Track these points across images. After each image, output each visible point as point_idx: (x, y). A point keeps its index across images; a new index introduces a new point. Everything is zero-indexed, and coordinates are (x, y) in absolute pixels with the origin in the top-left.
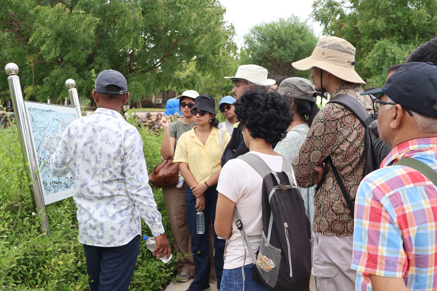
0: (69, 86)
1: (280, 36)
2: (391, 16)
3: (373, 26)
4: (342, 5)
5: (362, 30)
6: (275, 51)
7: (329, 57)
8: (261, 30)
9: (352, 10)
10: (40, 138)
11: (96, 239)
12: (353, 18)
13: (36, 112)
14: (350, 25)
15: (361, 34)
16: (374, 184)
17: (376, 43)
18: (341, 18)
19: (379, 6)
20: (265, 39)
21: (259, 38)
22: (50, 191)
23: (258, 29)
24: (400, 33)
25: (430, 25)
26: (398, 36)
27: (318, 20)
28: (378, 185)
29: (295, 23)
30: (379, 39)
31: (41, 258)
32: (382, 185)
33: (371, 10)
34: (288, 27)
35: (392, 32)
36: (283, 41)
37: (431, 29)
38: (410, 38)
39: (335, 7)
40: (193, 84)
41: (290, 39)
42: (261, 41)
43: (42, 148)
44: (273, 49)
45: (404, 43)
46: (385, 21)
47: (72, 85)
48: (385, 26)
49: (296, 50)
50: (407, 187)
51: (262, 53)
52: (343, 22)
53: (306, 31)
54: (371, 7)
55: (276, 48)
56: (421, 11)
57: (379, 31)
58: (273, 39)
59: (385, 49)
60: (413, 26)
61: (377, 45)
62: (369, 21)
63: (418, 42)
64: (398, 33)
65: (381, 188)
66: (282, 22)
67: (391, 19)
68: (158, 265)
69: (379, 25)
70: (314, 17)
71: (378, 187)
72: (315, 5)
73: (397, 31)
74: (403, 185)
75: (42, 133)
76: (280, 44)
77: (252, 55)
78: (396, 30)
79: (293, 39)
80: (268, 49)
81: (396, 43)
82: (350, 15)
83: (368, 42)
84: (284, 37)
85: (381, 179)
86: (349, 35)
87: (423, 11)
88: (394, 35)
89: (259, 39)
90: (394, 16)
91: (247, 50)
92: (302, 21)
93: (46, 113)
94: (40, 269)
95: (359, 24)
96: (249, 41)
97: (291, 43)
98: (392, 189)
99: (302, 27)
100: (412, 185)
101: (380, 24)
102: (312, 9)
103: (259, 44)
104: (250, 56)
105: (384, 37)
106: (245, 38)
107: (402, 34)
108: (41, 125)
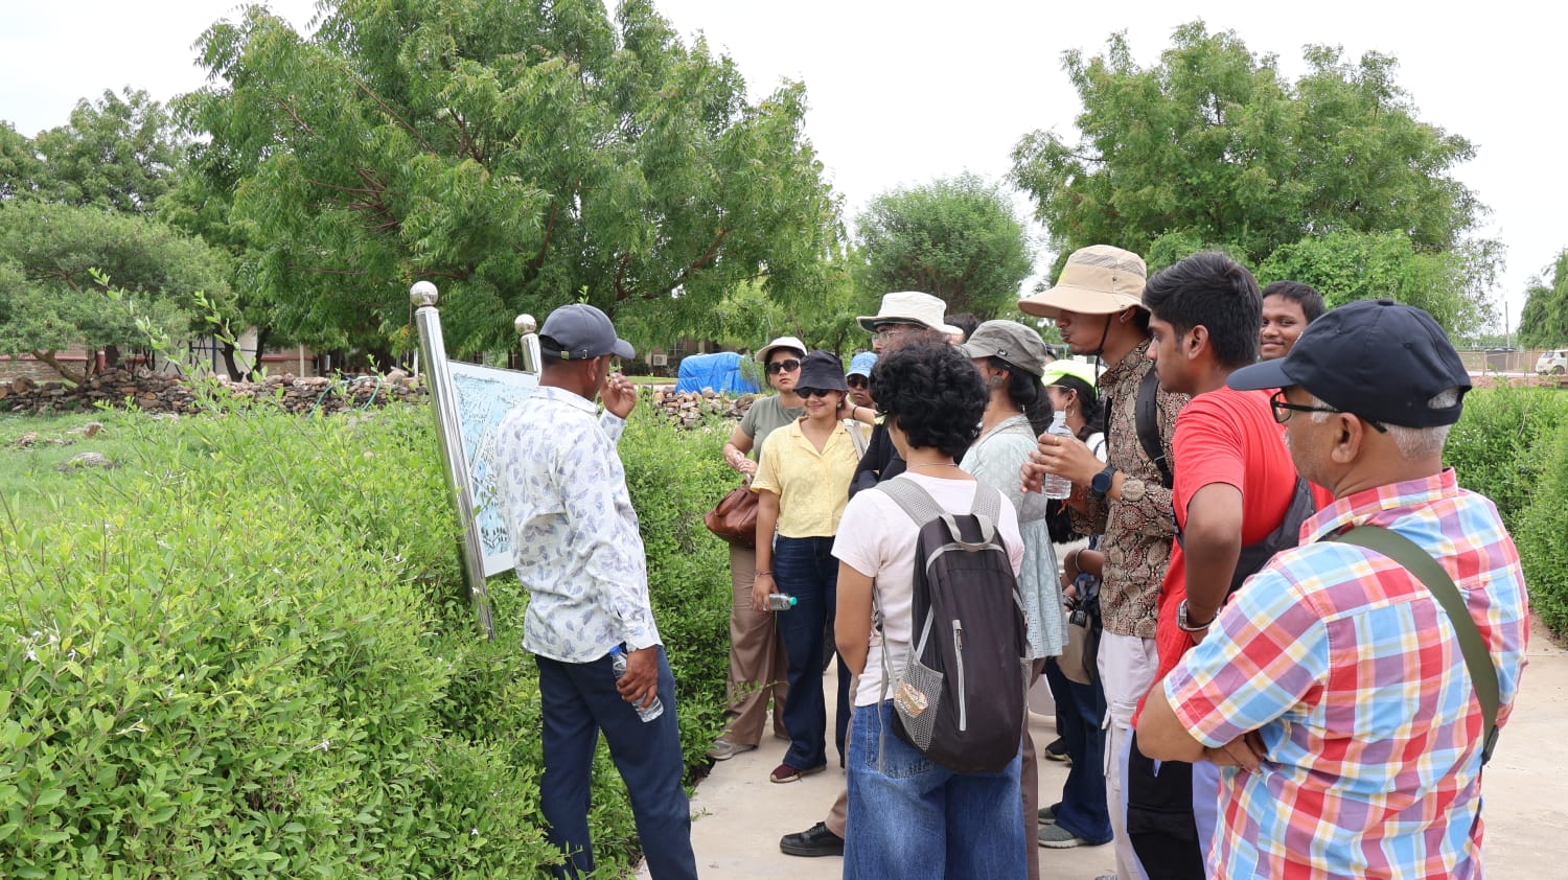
0: (522, 329)
1: (936, 220)
2: (1188, 180)
3: (1147, 202)
4: (1078, 154)
5: (1122, 209)
6: (925, 253)
7: (1128, 286)
8: (895, 206)
9: (1102, 166)
10: (475, 437)
11: (544, 642)
12: (1103, 184)
13: (468, 382)
14: (1097, 199)
15: (1122, 219)
16: (1300, 590)
17: (1153, 239)
18: (1075, 183)
19: (1160, 160)
20: (904, 225)
21: (890, 224)
22: (493, 547)
23: (886, 201)
24: (1209, 219)
25: (1274, 201)
26: (1204, 225)
27: (1025, 187)
28: (1308, 592)
29: (971, 191)
30: (1161, 231)
31: (480, 685)
32: (1317, 595)
33: (1143, 166)
34: (954, 201)
35: (1191, 215)
36: (944, 231)
37: (1277, 210)
38: (1230, 230)
39: (1062, 158)
40: (751, 325)
41: (959, 225)
42: (894, 229)
43: (479, 459)
44: (920, 249)
45: (1217, 240)
46: (1174, 192)
47: (529, 327)
48: (1175, 202)
49: (973, 250)
50: (1374, 606)
51: (898, 258)
52: (1081, 192)
53: (995, 208)
54: (1142, 160)
55: (927, 245)
56: (1255, 171)
57: (1161, 214)
58: (921, 226)
59: (1174, 253)
60: (1237, 203)
61: (1156, 243)
62: (1140, 192)
63: (1248, 238)
64: (1203, 218)
65: (1313, 600)
66: (941, 187)
67: (1188, 188)
68: (700, 712)
69: (1162, 201)
70: (1017, 180)
71: (1306, 598)
72: (1018, 154)
73: (1202, 214)
74: (1366, 602)
75: (479, 428)
76: (937, 236)
77: (874, 260)
78: (1199, 210)
79: (967, 227)
80: (910, 249)
81: (1199, 241)
82: (1097, 177)
83: (1136, 236)
84: (945, 221)
85: (1315, 578)
86: (1094, 222)
87: (1259, 171)
88: (1195, 224)
89: (889, 226)
90: (1194, 181)
91: (861, 248)
92: (986, 186)
93: (485, 385)
94: (479, 707)
95: (1116, 198)
96: (867, 230)
97: (961, 235)
98: (1339, 609)
99: (987, 202)
100: (1385, 602)
101: (1165, 198)
102: (1011, 164)
103: (889, 236)
104: (868, 263)
105: (1171, 226)
106: (857, 222)
107: (1213, 219)
108: (476, 411)
